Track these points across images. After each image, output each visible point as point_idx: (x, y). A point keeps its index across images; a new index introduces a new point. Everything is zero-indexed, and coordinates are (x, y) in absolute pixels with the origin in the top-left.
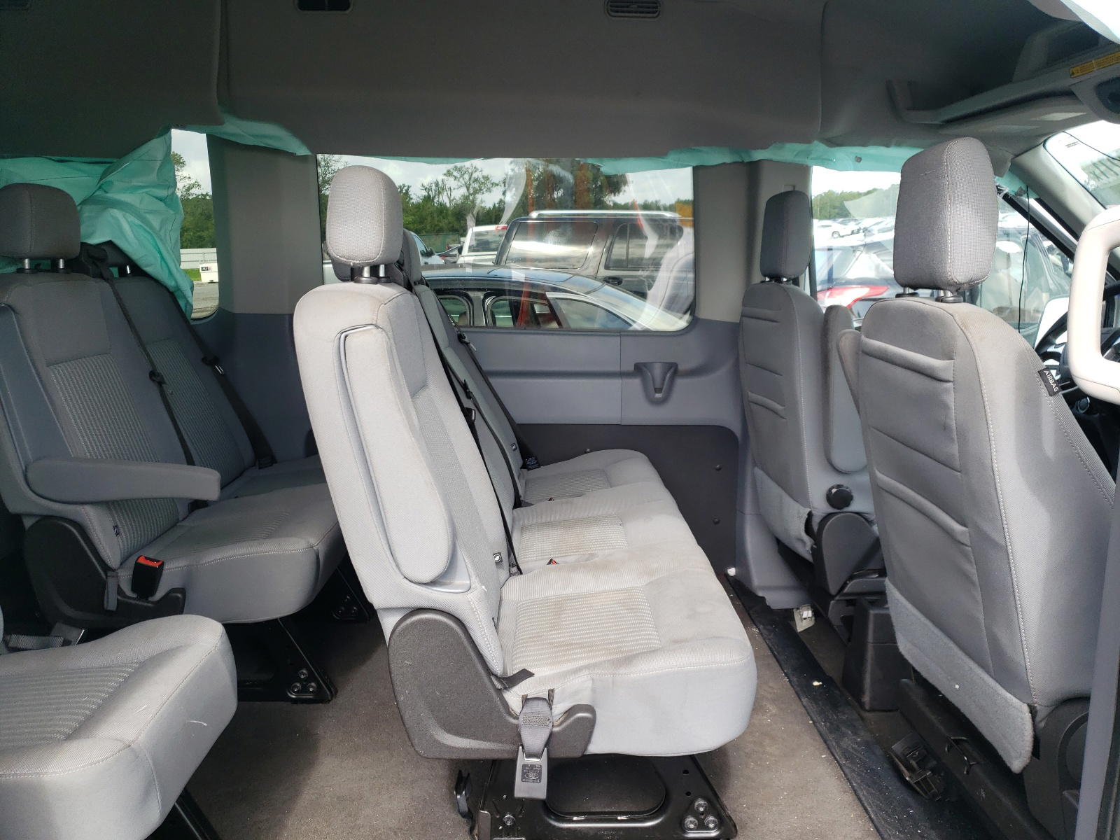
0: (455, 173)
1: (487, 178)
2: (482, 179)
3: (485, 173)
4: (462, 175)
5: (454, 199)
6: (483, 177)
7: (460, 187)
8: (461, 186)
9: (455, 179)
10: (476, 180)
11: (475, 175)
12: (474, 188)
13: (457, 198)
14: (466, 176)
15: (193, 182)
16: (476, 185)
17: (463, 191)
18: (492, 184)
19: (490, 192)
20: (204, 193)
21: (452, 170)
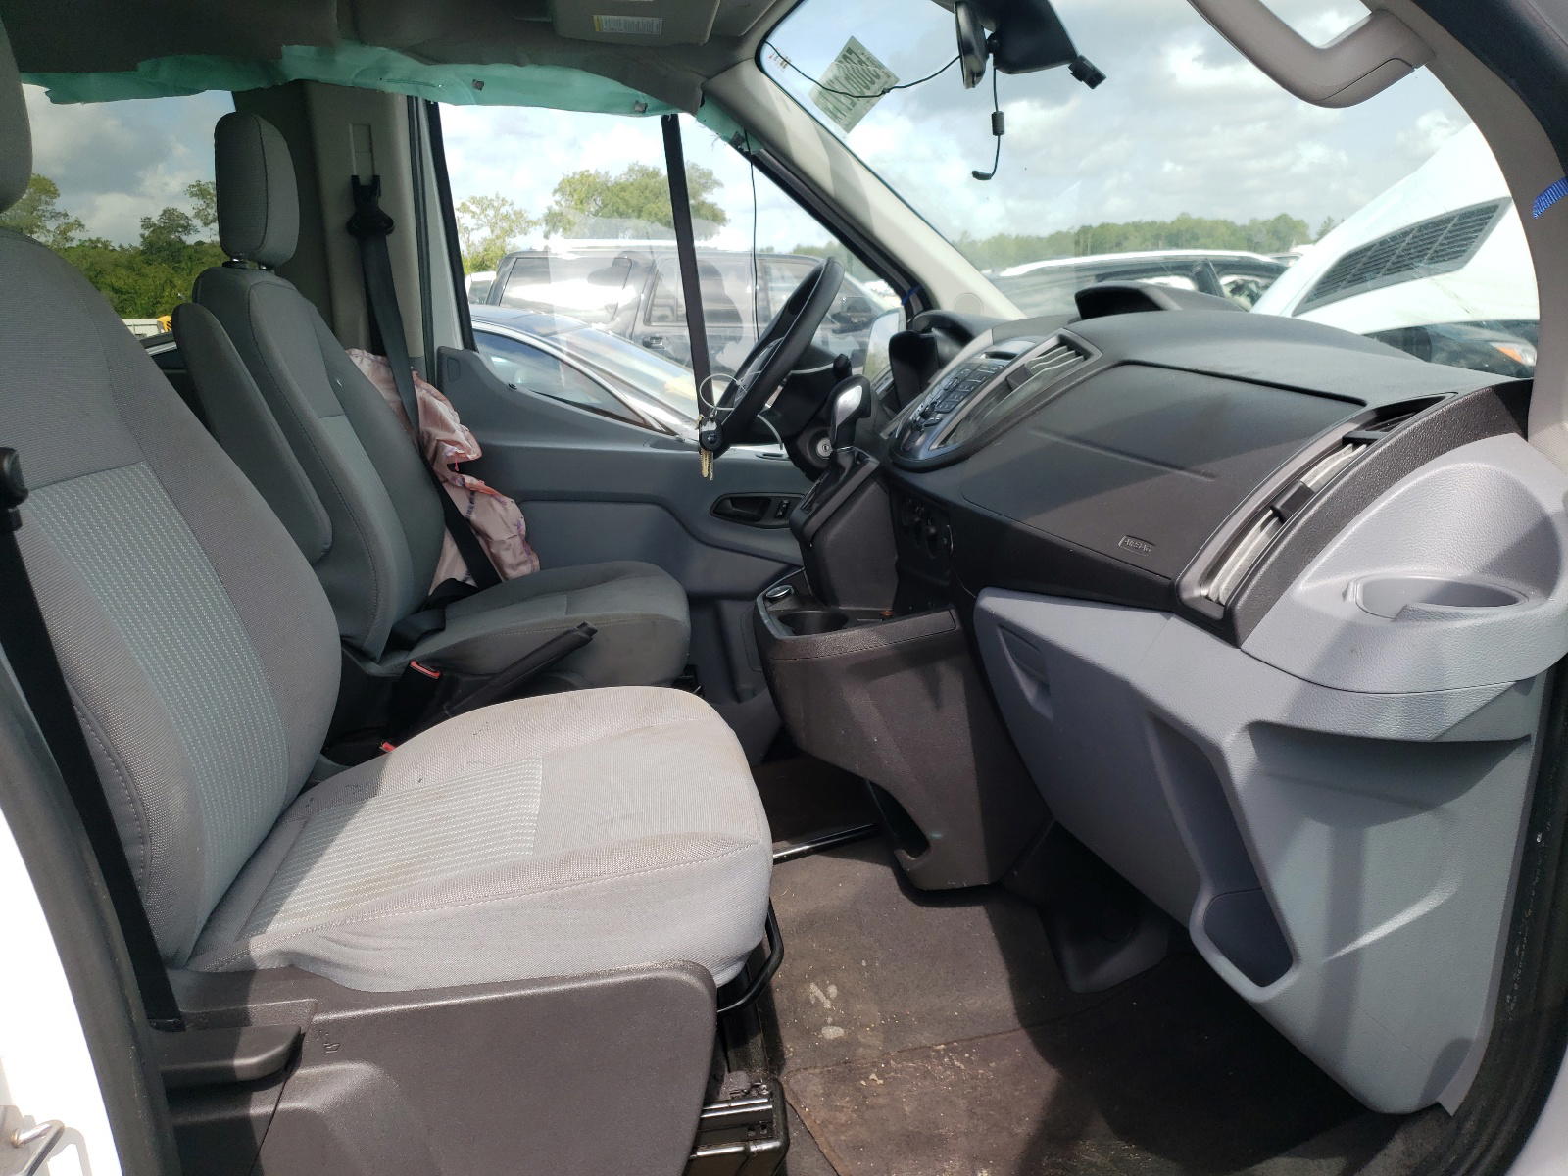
0: (473, 208)
1: (519, 214)
2: (512, 216)
3: (517, 207)
4: (484, 210)
5: (473, 244)
6: (515, 213)
7: (479, 227)
8: (482, 226)
9: (473, 216)
10: (506, 217)
11: (503, 210)
12: (502, 228)
13: (477, 243)
14: (491, 212)
15: (71, 220)
16: (505, 225)
17: (486, 233)
18: (528, 222)
19: (526, 234)
20: (94, 239)
21: (469, 204)
